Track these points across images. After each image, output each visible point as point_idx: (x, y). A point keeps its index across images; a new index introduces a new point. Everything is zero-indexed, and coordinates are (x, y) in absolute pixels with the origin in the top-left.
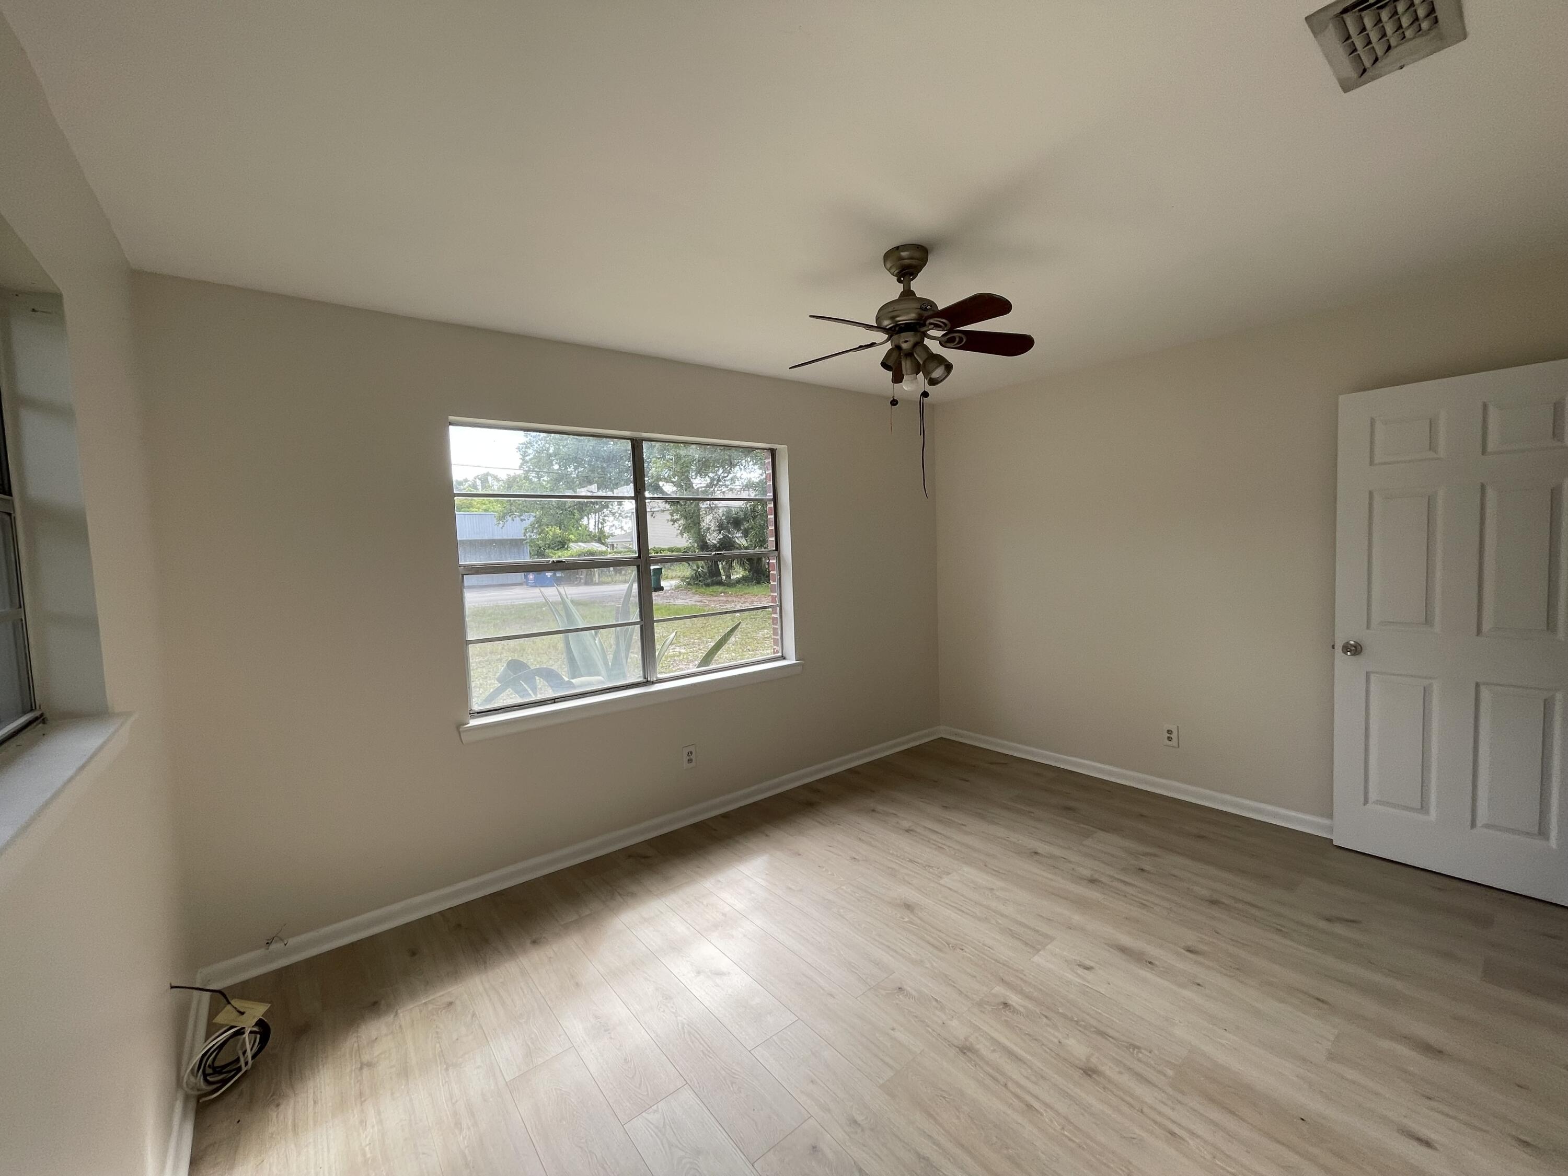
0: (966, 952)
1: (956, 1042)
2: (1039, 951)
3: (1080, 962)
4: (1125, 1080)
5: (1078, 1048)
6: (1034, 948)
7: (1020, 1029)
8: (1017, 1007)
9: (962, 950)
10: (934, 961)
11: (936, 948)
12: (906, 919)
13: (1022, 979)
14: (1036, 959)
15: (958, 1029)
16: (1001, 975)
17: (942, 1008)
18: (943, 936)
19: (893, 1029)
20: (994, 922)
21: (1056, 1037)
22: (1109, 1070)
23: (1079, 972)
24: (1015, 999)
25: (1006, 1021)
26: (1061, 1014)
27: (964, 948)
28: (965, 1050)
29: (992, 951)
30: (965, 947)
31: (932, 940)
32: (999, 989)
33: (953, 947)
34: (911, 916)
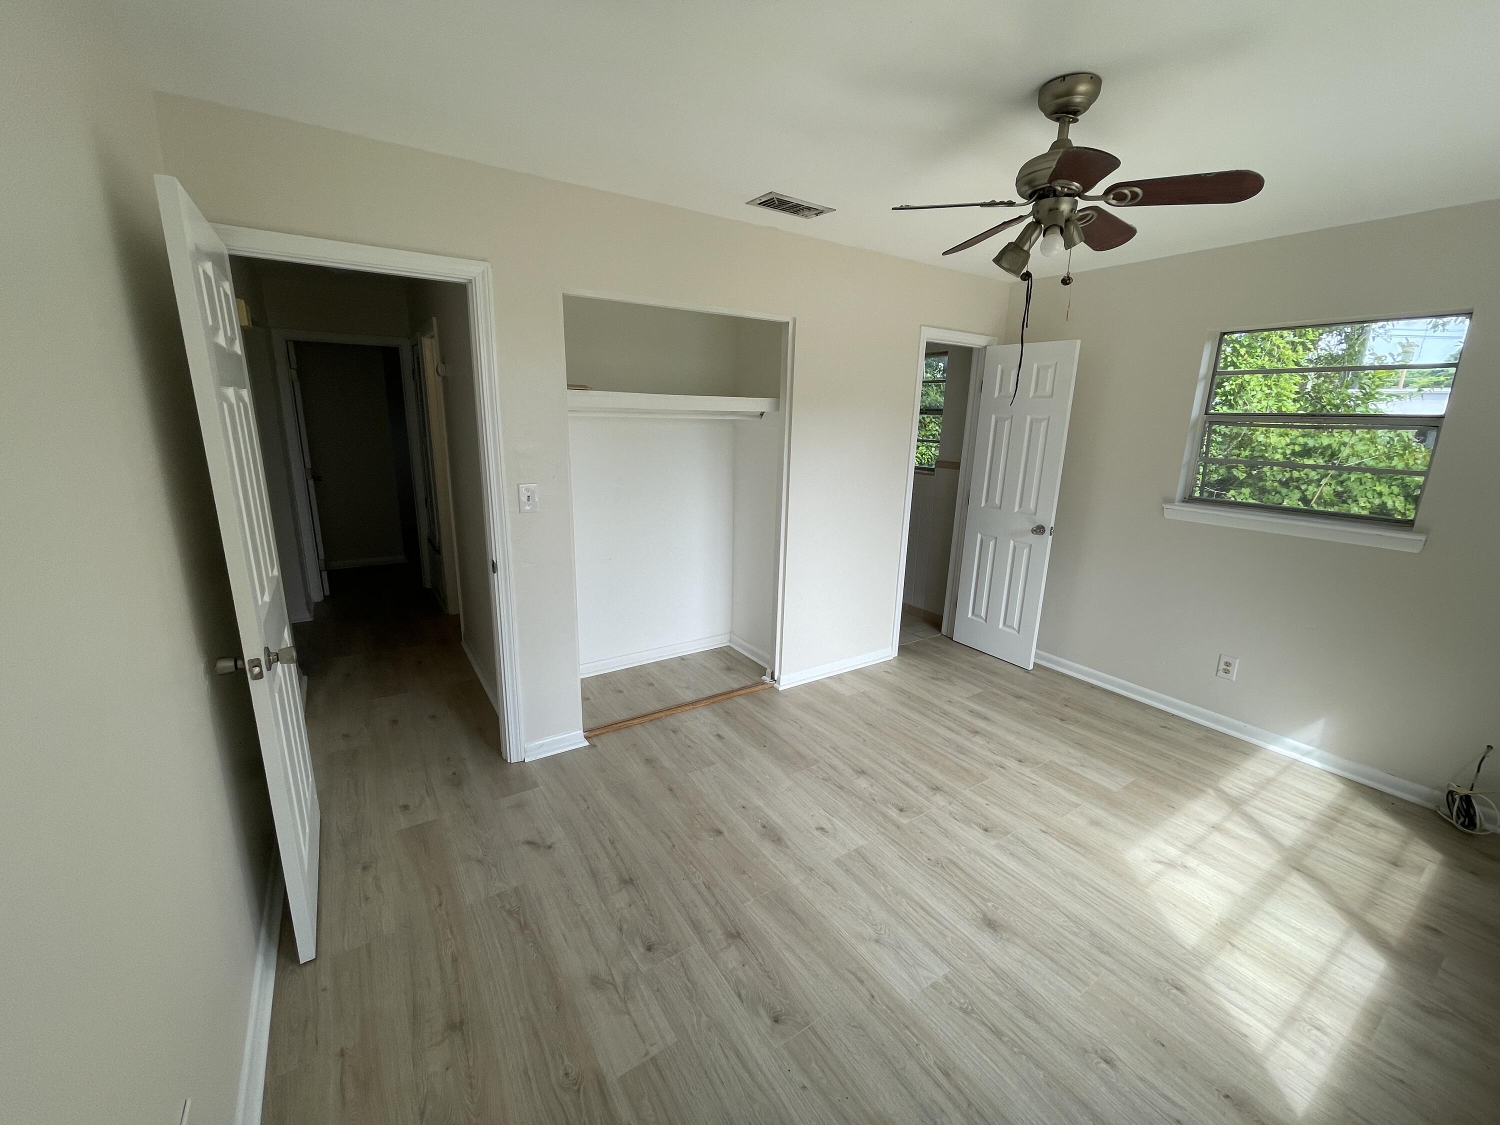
0: (926, 857)
1: (942, 793)
2: (855, 850)
3: (824, 834)
4: (841, 766)
5: (862, 783)
6: (859, 854)
7: (896, 795)
8: (892, 808)
9: (929, 859)
10: (957, 851)
11: (955, 864)
12: (990, 904)
13: (882, 827)
14: (861, 842)
15: (939, 799)
16: (898, 832)
17: (951, 813)
18: (947, 877)
19: (987, 804)
20: (890, 888)
21: (874, 789)
22: (849, 772)
23: (830, 826)
24: (893, 813)
25: (905, 801)
26: (862, 800)
27: (928, 861)
28: (937, 789)
29: (901, 855)
30: (925, 861)
31: (959, 873)
32: (904, 821)
33: (938, 863)
34: (984, 908)
